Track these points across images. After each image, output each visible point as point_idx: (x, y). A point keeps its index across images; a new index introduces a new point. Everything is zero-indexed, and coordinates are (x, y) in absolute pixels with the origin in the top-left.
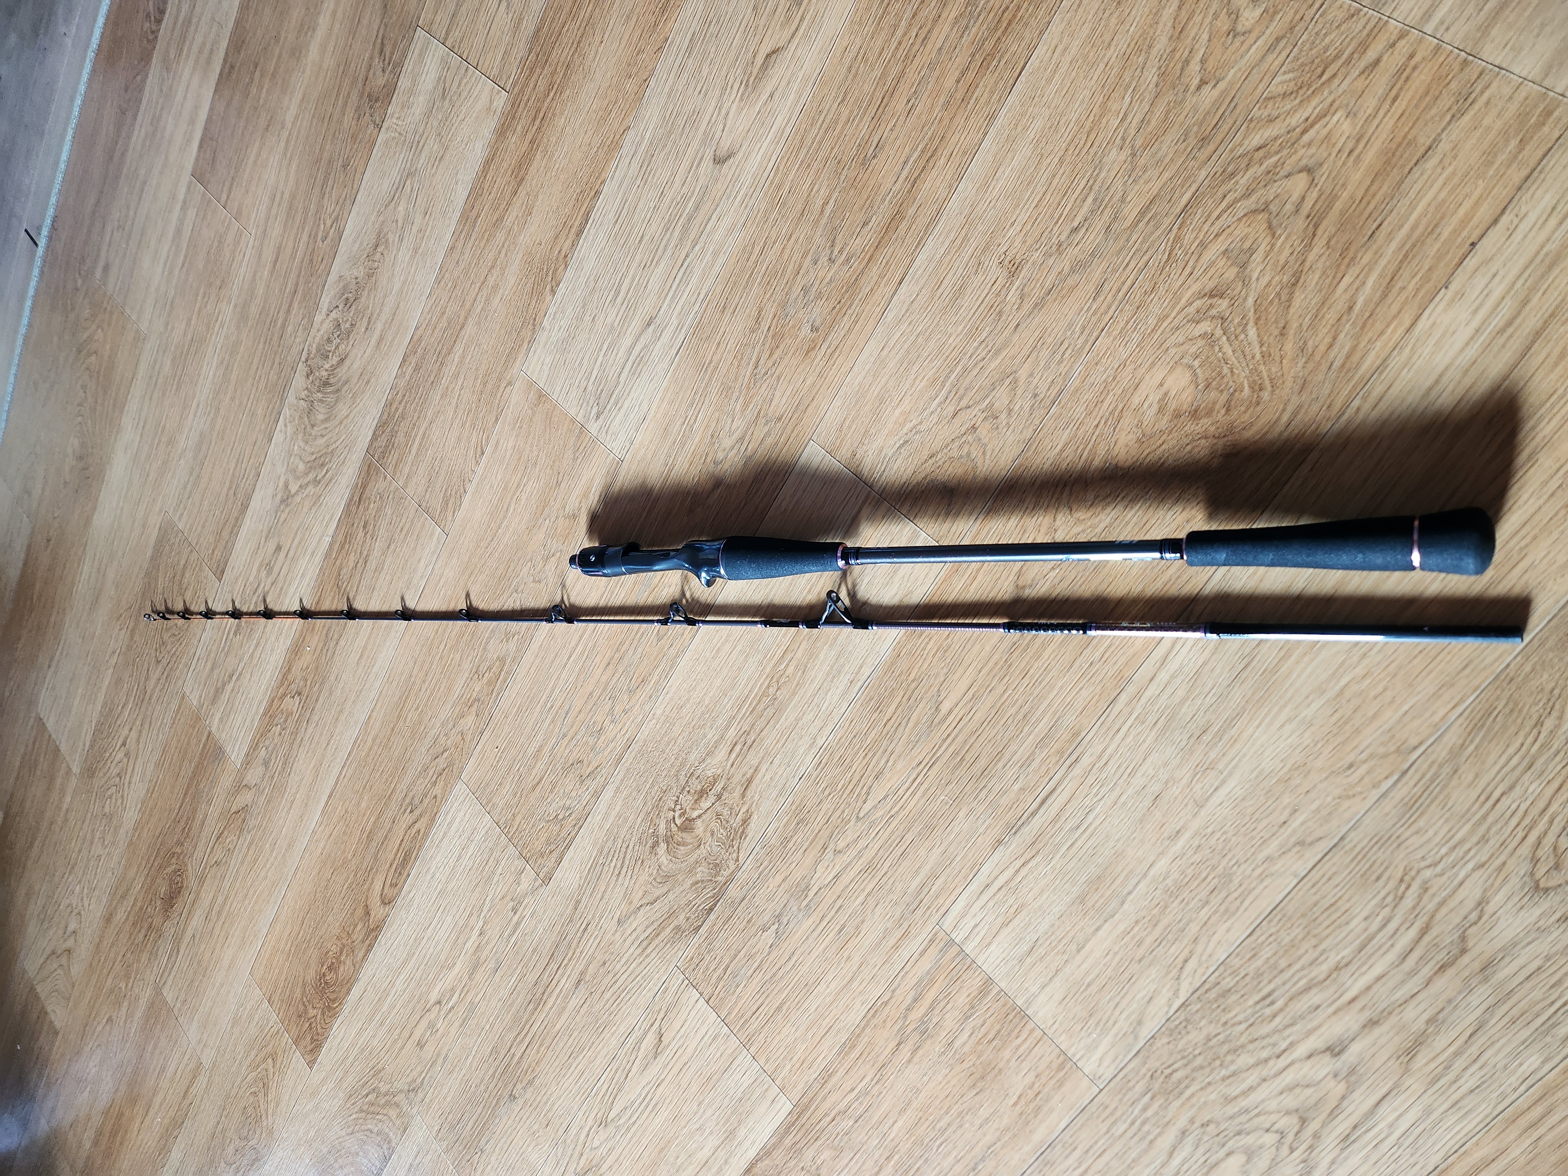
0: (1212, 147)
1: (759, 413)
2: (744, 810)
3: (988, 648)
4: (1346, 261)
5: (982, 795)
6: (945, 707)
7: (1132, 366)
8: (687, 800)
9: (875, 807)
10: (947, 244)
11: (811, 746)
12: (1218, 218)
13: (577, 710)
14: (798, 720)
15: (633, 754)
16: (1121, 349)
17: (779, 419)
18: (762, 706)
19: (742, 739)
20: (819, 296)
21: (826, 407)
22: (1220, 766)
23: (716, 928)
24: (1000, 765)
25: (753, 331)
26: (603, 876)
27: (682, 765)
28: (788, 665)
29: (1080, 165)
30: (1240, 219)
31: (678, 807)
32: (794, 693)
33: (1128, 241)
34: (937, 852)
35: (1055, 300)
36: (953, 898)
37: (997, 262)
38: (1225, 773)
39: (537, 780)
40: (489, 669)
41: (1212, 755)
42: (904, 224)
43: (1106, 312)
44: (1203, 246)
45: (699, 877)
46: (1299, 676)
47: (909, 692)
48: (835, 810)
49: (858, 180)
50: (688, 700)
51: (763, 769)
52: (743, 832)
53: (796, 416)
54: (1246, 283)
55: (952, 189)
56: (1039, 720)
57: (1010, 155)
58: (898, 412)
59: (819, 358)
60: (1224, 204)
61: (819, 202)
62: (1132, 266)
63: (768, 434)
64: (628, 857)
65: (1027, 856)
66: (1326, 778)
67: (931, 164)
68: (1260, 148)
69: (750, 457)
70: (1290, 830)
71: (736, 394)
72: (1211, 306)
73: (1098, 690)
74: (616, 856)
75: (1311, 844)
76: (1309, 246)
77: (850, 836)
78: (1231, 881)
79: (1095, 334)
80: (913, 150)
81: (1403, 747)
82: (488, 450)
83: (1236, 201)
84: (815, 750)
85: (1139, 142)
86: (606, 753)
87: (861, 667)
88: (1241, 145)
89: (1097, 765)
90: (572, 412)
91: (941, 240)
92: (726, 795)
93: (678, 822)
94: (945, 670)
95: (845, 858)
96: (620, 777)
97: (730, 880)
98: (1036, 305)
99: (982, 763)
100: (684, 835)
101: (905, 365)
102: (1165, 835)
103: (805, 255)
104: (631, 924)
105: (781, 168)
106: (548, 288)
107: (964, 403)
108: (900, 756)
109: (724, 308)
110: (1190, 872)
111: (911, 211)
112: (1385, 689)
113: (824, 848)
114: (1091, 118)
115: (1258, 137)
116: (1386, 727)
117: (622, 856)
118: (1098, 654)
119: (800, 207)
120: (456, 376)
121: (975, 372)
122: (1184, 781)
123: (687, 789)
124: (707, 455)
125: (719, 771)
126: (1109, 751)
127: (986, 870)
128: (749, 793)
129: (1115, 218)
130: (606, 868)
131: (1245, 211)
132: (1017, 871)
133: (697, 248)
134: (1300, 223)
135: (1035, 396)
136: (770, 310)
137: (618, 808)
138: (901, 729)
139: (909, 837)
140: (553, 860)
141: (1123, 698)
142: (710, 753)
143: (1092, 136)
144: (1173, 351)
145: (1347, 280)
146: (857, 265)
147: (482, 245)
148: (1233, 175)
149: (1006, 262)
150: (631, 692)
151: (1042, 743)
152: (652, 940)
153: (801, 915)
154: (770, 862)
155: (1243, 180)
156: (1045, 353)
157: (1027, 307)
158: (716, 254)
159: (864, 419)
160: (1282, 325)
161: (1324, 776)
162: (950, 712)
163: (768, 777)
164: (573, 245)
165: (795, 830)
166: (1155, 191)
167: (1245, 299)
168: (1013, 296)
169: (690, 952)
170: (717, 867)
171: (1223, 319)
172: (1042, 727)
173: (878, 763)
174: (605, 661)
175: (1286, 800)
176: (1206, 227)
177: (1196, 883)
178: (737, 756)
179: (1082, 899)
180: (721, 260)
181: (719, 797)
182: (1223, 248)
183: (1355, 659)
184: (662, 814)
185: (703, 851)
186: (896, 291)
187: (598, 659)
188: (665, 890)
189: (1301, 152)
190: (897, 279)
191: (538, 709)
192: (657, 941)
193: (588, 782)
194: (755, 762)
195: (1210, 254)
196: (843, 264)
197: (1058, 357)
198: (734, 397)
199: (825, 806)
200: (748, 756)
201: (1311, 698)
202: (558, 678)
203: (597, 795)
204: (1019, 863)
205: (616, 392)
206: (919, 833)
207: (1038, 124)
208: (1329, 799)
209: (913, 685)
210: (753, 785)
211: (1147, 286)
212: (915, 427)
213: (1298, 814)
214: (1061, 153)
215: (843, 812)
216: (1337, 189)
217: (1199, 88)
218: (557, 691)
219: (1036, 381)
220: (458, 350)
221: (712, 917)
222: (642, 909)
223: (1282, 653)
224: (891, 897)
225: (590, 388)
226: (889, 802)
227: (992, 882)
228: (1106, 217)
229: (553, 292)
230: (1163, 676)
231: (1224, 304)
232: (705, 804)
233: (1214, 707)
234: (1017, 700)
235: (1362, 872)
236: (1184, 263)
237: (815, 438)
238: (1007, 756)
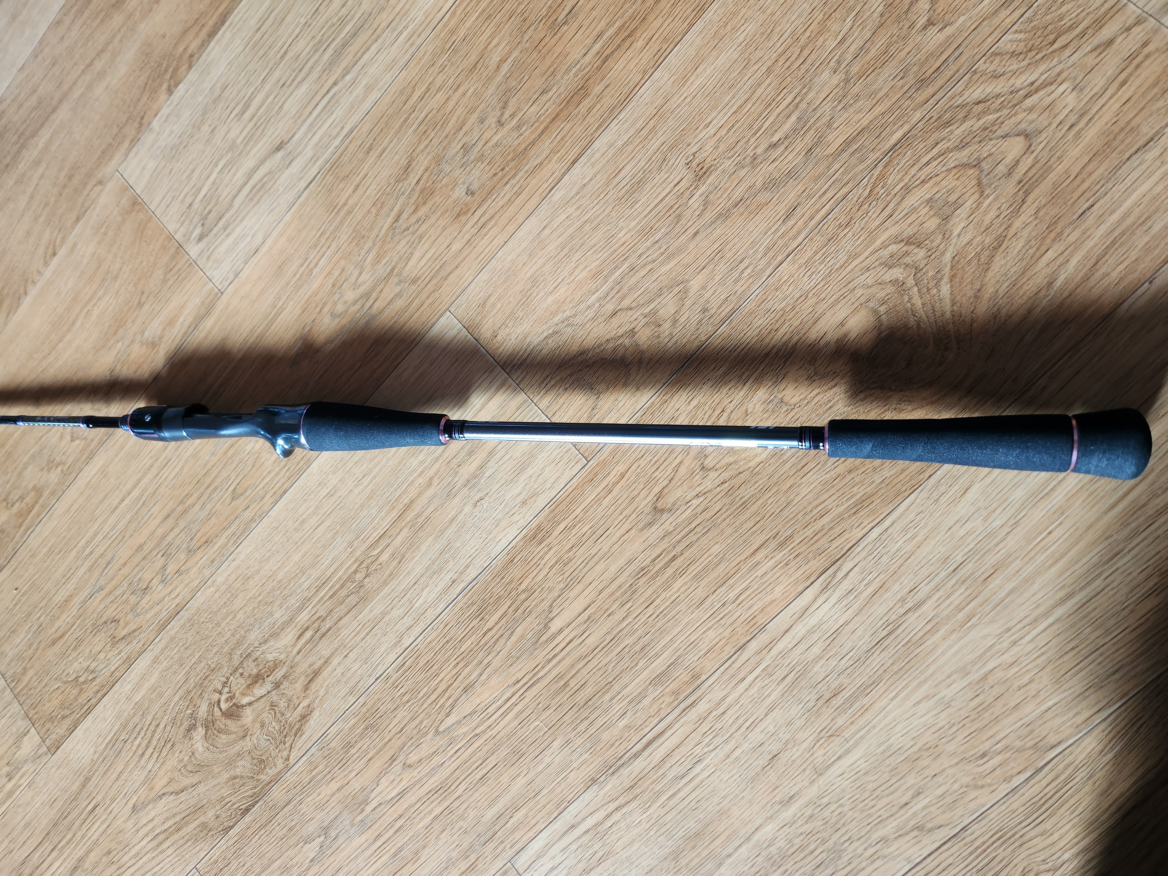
0: (931, 90)
1: (392, 270)
2: (305, 703)
3: (613, 569)
4: (1053, 235)
5: (582, 727)
6: (556, 625)
7: (814, 300)
8: (238, 684)
9: (459, 722)
10: (632, 131)
11: (395, 645)
12: (928, 163)
13: (122, 561)
14: (384, 614)
15: (182, 622)
16: (805, 279)
17: (414, 281)
18: (344, 593)
19: (316, 625)
20: (481, 158)
21: (471, 278)
22: (847, 734)
23: (250, 832)
24: (607, 697)
25: (398, 181)
26: (123, 754)
27: (239, 643)
28: (382, 551)
29: (789, 79)
30: (949, 170)
31: (226, 690)
32: (385, 583)
33: (828, 168)
34: (521, 781)
35: (741, 214)
36: (531, 834)
37: (684, 161)
38: (851, 742)
39: (59, 634)
40: (22, 498)
41: (840, 721)
42: (587, 101)
43: (795, 238)
44: (907, 190)
45: (238, 771)
46: (943, 653)
47: (518, 602)
48: (412, 719)
49: (543, 43)
50: (258, 572)
51: (335, 661)
52: (299, 729)
53: (434, 282)
54: (946, 237)
55: (646, 74)
56: (657, 656)
57: (714, 53)
58: (550, 299)
59: (471, 224)
60: (935, 151)
61: (496, 58)
62: (829, 195)
63: (399, 295)
64: (157, 737)
65: (622, 800)
66: (957, 764)
67: (627, 44)
68: (980, 102)
69: (374, 317)
70: (910, 813)
71: (369, 244)
72: (907, 254)
73: (727, 633)
74: (142, 733)
75: (930, 831)
76: (1017, 213)
77: (425, 750)
78: (840, 857)
79: (779, 258)
80: (609, 25)
81: (1041, 744)
82: (62, 252)
83: (949, 150)
84: (399, 650)
85: (855, 69)
86: (149, 616)
87: (467, 567)
88: (961, 94)
89: (714, 713)
90: (171, 227)
91: (625, 126)
92: (286, 684)
93: (224, 706)
94: (562, 585)
95: (415, 774)
96: (161, 646)
97: (276, 780)
98: (720, 215)
99: (589, 691)
100: (229, 722)
101: (566, 251)
102: (777, 799)
103: (472, 111)
104: (147, 813)
105: (459, 12)
106: (165, 86)
107: (625, 303)
108: (496, 671)
109: (370, 149)
110: (798, 841)
111: (598, 89)
112: (1031, 681)
113: (393, 759)
114: (808, 34)
115: (979, 90)
116: (1026, 720)
117: (149, 734)
118: (732, 595)
119: (473, 58)
120: (37, 163)
121: (643, 273)
122: (805, 745)
123: (241, 671)
124: (324, 304)
125: (283, 656)
126: (729, 700)
127: (573, 809)
128: (314, 686)
129: (816, 144)
130: (128, 745)
131: (956, 163)
132: (608, 816)
133: (348, 78)
134: (1010, 187)
135: (705, 310)
136: (423, 162)
137: (153, 680)
138: (502, 641)
139: (492, 761)
140: (65, 727)
141: (754, 646)
142: (274, 635)
143: (806, 52)
144: (859, 292)
145: (1050, 254)
146: (528, 134)
147: (95, 25)
148: (948, 124)
149: (694, 164)
150: (191, 552)
151: (658, 680)
152: (171, 834)
153: (352, 831)
154: (326, 766)
155: (959, 131)
156: (722, 268)
157: (709, 215)
158: (369, 89)
159: (511, 299)
160: (978, 287)
161: (955, 761)
162: (561, 631)
163: (339, 671)
164: (204, 45)
165: (362, 736)
166: (865, 122)
167: (943, 253)
168: (696, 202)
169: (216, 853)
170: (261, 763)
171: (918, 270)
172: (659, 664)
173: (469, 675)
174: (165, 513)
175: (911, 780)
176: (913, 171)
177: (802, 855)
178: (307, 643)
179: (676, 855)
180: (375, 95)
181: (277, 685)
182: (928, 196)
183: (1005, 645)
184: (206, 696)
185: (247, 744)
186: (568, 170)
187: (155, 509)
188: (195, 779)
189: (1020, 117)
190: (571, 157)
191: (74, 553)
192: (176, 837)
193: (121, 645)
194: (326, 653)
195: (912, 200)
196: (513, 129)
197: (736, 275)
198: (366, 248)
199: (401, 714)
200: (320, 645)
201: (953, 677)
202: (105, 522)
203: (130, 662)
204: (612, 806)
205: (227, 216)
206: (505, 759)
207: (751, 28)
208: (956, 786)
209: (523, 596)
210: (320, 678)
211: (843, 219)
212: (567, 319)
213: (921, 797)
214: (769, 63)
215: (421, 722)
216: (1053, 159)
217: (925, 28)
218: (100, 537)
219: (707, 295)
220: (45, 135)
221: (248, 818)
222: (166, 797)
223: (929, 626)
224: (461, 823)
225: (195, 206)
226: (476, 720)
227: (579, 823)
228: (809, 139)
229: (170, 91)
230: (800, 630)
231: (920, 254)
232: (259, 691)
233: (848, 671)
234: (637, 630)
235: (979, 867)
236: (885, 204)
237: (452, 309)
238: (617, 687)
